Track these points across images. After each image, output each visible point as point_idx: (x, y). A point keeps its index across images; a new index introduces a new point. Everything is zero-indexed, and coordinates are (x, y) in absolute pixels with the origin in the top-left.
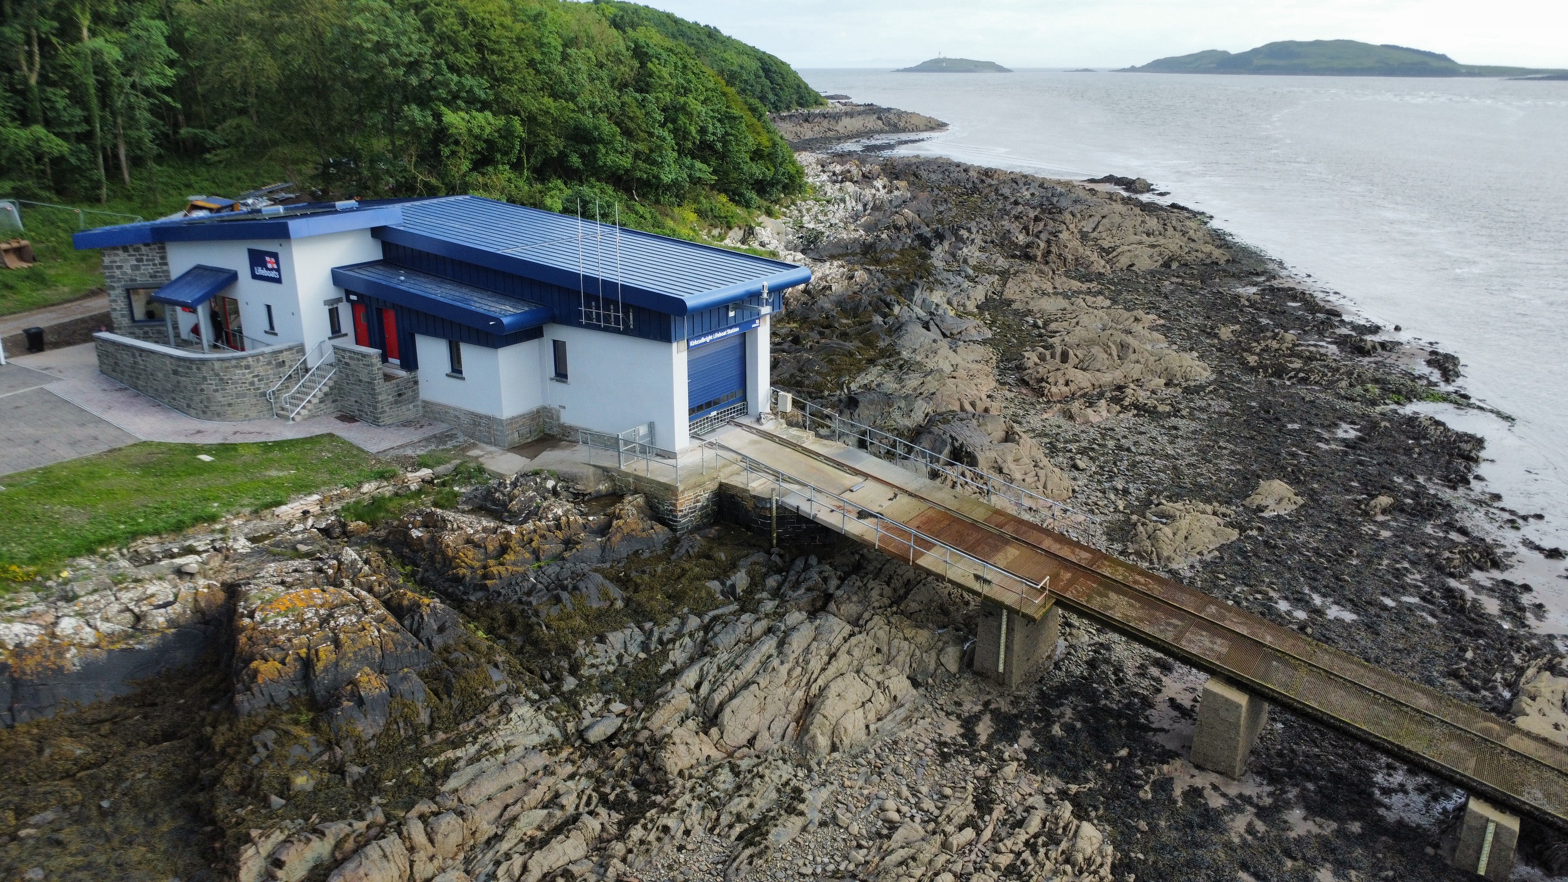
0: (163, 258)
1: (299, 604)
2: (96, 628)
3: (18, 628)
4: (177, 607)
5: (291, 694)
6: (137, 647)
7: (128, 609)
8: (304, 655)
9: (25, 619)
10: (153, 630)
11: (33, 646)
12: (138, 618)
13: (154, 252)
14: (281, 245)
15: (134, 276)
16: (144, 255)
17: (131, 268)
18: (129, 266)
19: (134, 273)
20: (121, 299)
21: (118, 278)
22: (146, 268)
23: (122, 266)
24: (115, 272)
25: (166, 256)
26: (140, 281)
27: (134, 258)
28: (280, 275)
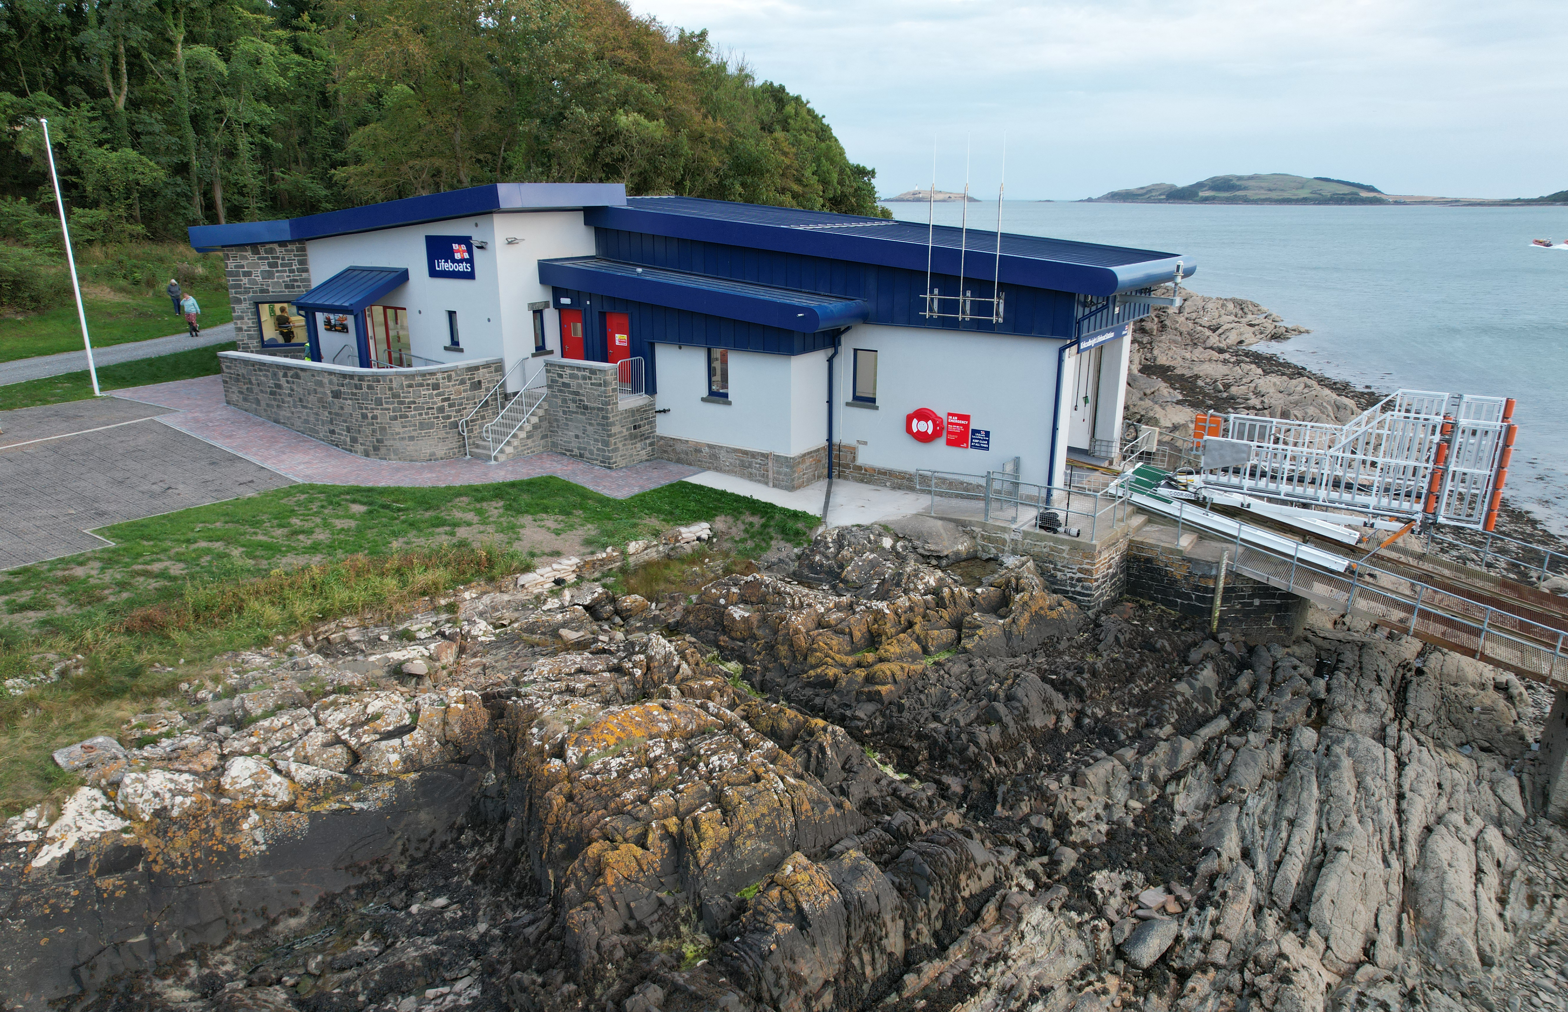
0: (303, 262)
1: (638, 733)
2: (288, 775)
3: (158, 780)
4: (418, 735)
5: (661, 903)
6: (357, 806)
7: (338, 741)
8: (673, 829)
9: (169, 761)
10: (381, 776)
11: (186, 813)
12: (355, 757)
13: (291, 254)
14: (477, 225)
15: (266, 285)
16: (278, 258)
17: (262, 276)
18: (259, 273)
19: (265, 282)
20: (249, 315)
21: (245, 288)
22: (280, 276)
23: (251, 272)
24: (242, 280)
25: (306, 259)
26: (273, 292)
27: (266, 261)
28: (472, 267)
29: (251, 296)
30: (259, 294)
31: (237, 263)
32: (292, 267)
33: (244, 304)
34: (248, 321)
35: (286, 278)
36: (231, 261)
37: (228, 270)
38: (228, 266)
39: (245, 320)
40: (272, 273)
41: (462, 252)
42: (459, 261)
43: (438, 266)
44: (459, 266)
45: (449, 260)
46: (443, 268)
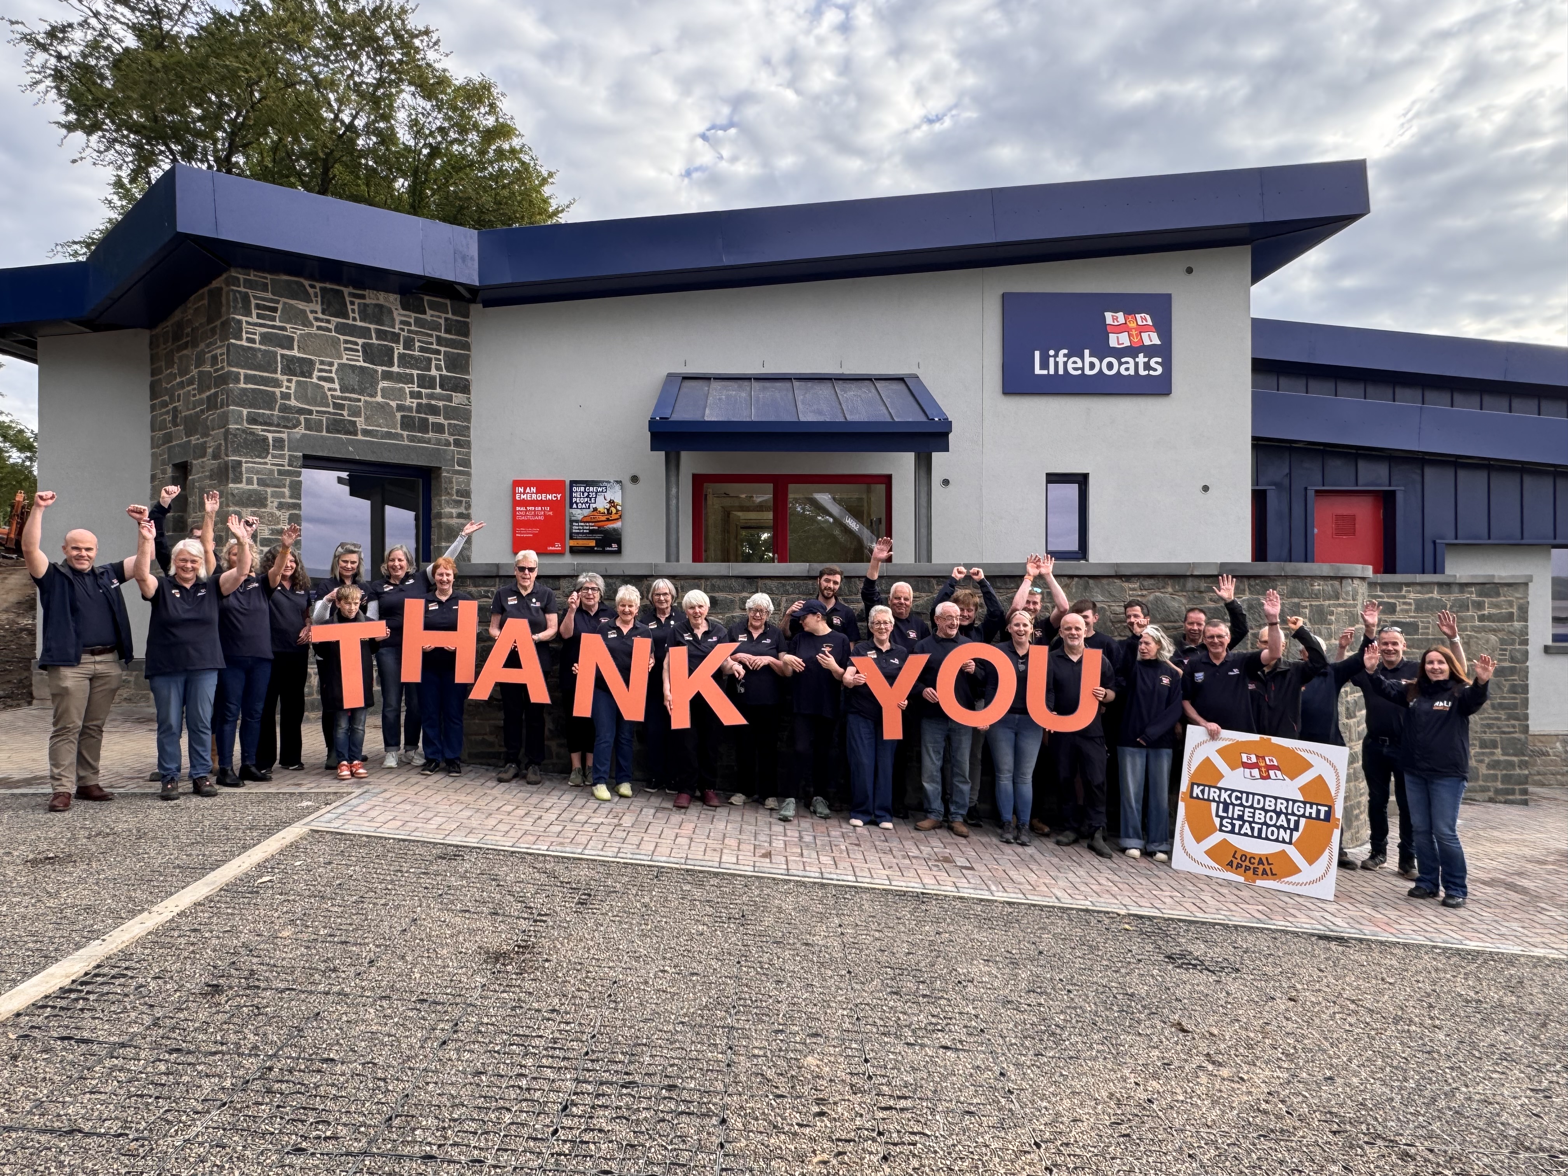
0: (459, 363)
13: (431, 336)
14: (1190, 271)
15: (349, 410)
16: (395, 338)
17: (341, 380)
18: (334, 369)
19: (350, 399)
20: (282, 495)
21: (284, 409)
22: (393, 389)
23: (311, 363)
24: (277, 384)
25: (468, 357)
26: (366, 432)
27: (360, 341)
28: (1167, 365)
29: (298, 436)
30: (324, 433)
31: (273, 327)
32: (430, 370)
33: (274, 457)
34: (278, 513)
35: (409, 400)
36: (254, 319)
37: (239, 343)
38: (240, 330)
39: (268, 510)
40: (372, 377)
41: (1136, 329)
42: (1119, 353)
43: (1041, 369)
44: (1120, 364)
45: (1087, 352)
46: (1061, 372)
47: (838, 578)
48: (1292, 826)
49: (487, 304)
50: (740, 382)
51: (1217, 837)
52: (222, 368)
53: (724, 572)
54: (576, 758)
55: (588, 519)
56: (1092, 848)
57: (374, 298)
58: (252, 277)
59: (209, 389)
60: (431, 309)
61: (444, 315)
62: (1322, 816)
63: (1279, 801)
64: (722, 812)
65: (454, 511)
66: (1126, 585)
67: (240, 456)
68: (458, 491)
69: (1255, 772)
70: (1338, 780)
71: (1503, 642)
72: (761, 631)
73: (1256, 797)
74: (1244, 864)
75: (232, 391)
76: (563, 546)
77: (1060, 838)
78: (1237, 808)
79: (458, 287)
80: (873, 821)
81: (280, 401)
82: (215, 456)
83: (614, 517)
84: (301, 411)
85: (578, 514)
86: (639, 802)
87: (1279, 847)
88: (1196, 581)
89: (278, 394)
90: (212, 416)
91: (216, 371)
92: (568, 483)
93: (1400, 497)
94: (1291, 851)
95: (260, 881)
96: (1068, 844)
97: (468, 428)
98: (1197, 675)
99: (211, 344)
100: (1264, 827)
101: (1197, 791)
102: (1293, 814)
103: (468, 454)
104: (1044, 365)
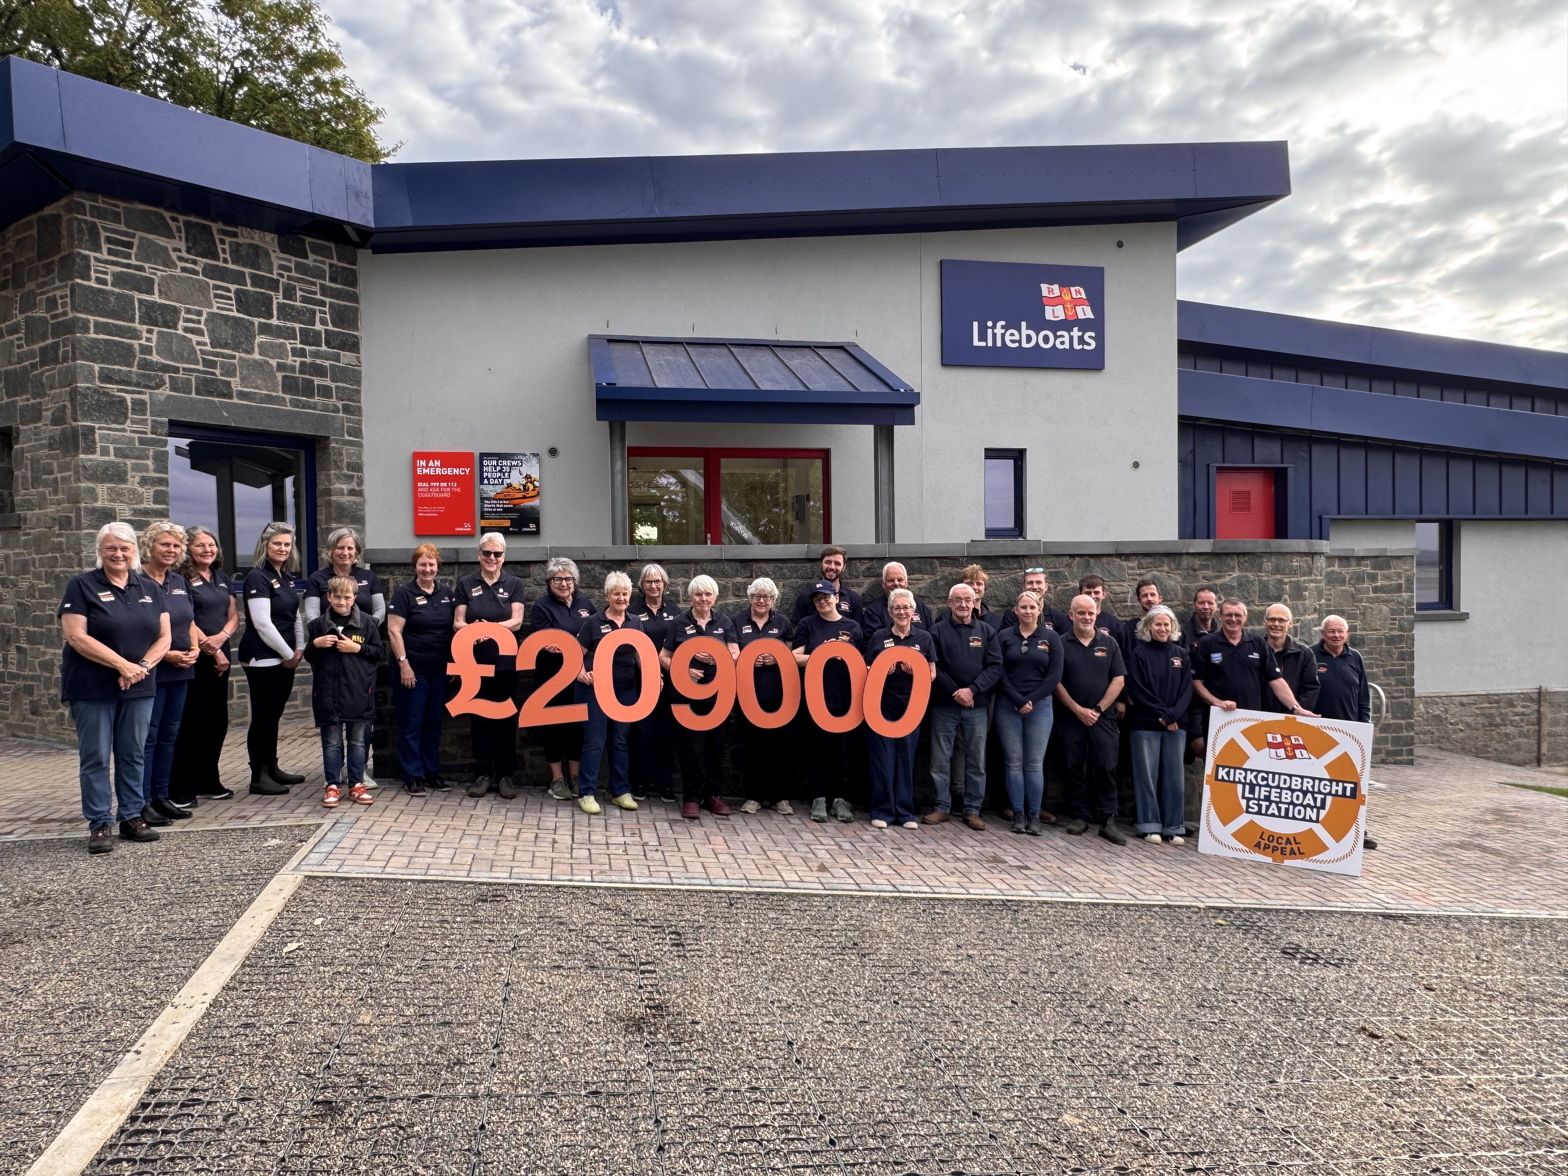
0: (346, 316)
13: (314, 284)
14: (1120, 245)
15: (222, 368)
16: (274, 285)
17: (211, 332)
18: (203, 319)
19: (223, 356)
20: (146, 468)
21: (145, 365)
22: (272, 345)
23: (176, 311)
24: (135, 334)
25: (356, 311)
26: (242, 395)
27: (233, 287)
28: (1100, 339)
29: (162, 398)
30: (193, 395)
31: (128, 266)
32: (314, 325)
33: (133, 422)
34: (141, 490)
35: (290, 358)
36: (105, 256)
37: (86, 283)
38: (88, 267)
39: (128, 486)
40: (247, 329)
41: (1071, 302)
42: (1055, 326)
43: (979, 340)
44: (1056, 337)
45: (1024, 324)
46: (999, 344)
47: (840, 558)
48: (1319, 804)
49: (378, 249)
50: (672, 347)
51: (1244, 819)
52: (65, 314)
53: (716, 556)
54: (556, 768)
55: (502, 496)
56: (1104, 835)
57: (247, 237)
58: (100, 205)
59: (44, 338)
60: (313, 252)
61: (328, 261)
62: (1348, 793)
63: (1305, 780)
64: (736, 820)
65: (345, 487)
66: (1125, 564)
67: (93, 420)
68: (349, 465)
69: (1281, 752)
70: (1363, 757)
71: (1393, 611)
72: (765, 619)
73: (1283, 777)
74: (1271, 845)
75: (80, 341)
76: (473, 527)
77: (1071, 826)
78: (1263, 789)
79: (348, 229)
80: (897, 821)
81: (139, 356)
82: (55, 421)
83: (531, 494)
84: (165, 368)
85: (490, 490)
86: (645, 816)
87: (1306, 826)
88: (1191, 559)
89: (137, 347)
90: (48, 372)
91: (54, 317)
92: (477, 455)
93: (1291, 474)
94: (1319, 829)
95: (286, 950)
96: (1079, 833)
97: (358, 392)
98: (1213, 655)
99: (45, 284)
100: (1291, 807)
101: (1222, 773)
102: (1320, 792)
103: (359, 422)
104: (983, 337)
